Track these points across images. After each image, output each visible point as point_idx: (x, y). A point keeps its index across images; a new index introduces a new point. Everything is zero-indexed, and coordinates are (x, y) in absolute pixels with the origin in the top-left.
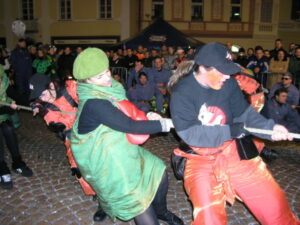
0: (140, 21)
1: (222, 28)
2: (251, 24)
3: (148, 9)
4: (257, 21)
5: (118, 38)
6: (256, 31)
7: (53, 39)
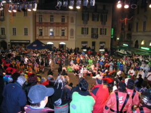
0: (36, 36)
1: (59, 38)
2: (67, 37)
3: (38, 33)
4: (69, 36)
5: (30, 41)
6: (69, 39)
7: (11, 40)
